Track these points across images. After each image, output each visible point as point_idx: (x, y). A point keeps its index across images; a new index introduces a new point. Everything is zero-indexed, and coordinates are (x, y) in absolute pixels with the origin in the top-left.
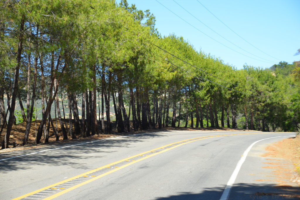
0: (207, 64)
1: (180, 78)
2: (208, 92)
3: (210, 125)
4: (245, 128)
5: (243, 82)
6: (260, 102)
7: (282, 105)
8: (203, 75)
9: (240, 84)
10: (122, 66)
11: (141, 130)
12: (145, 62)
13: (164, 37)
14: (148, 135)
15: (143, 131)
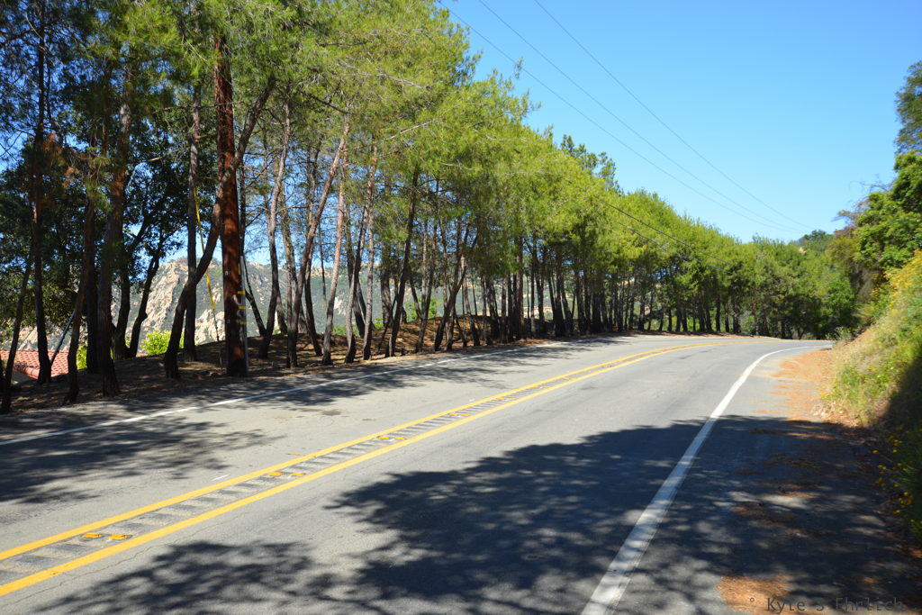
1: (651, 256)
2: (696, 277)
3: (697, 328)
4: (753, 333)
5: (751, 262)
6: (778, 293)
7: (813, 299)
8: (687, 251)
9: (746, 265)
10: (562, 238)
11: (590, 333)
12: (597, 232)
13: (629, 193)
14: (600, 341)
15: (593, 335)
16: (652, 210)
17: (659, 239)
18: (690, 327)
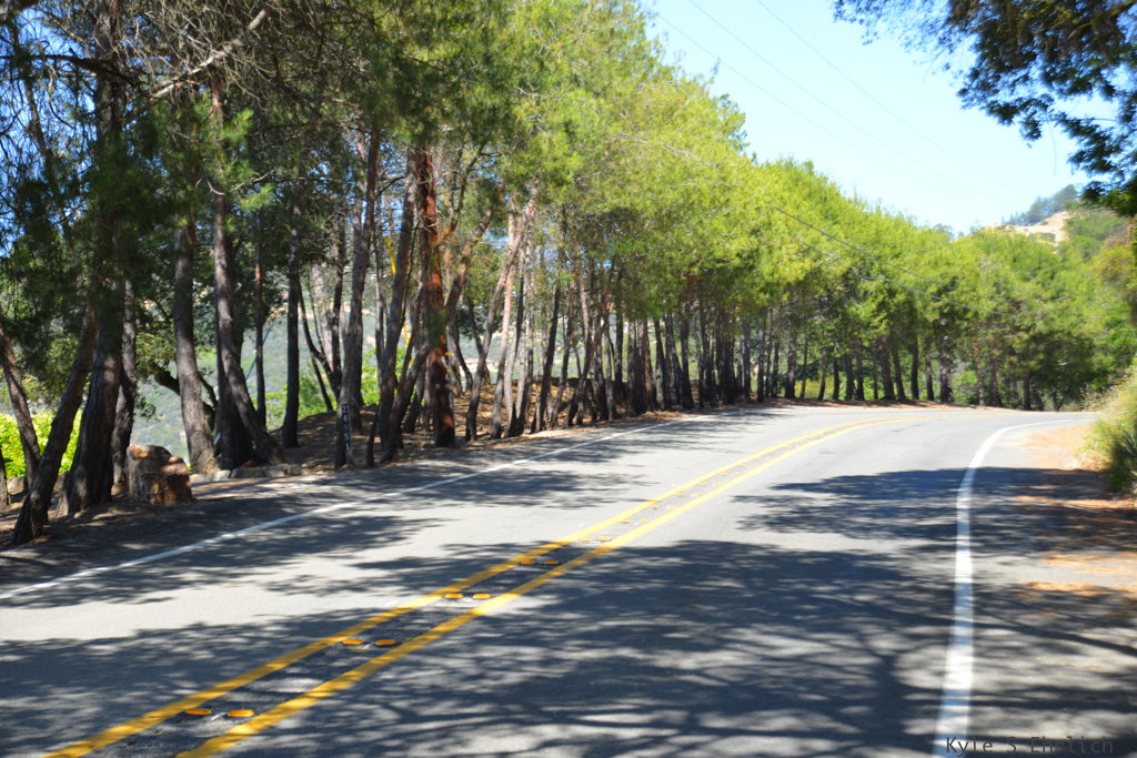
0: (878, 233)
1: (815, 274)
3: (881, 394)
4: (974, 402)
5: (971, 278)
6: (1018, 329)
7: (1079, 339)
9: (963, 282)
16: (810, 195)
17: (825, 245)
18: (869, 392)
